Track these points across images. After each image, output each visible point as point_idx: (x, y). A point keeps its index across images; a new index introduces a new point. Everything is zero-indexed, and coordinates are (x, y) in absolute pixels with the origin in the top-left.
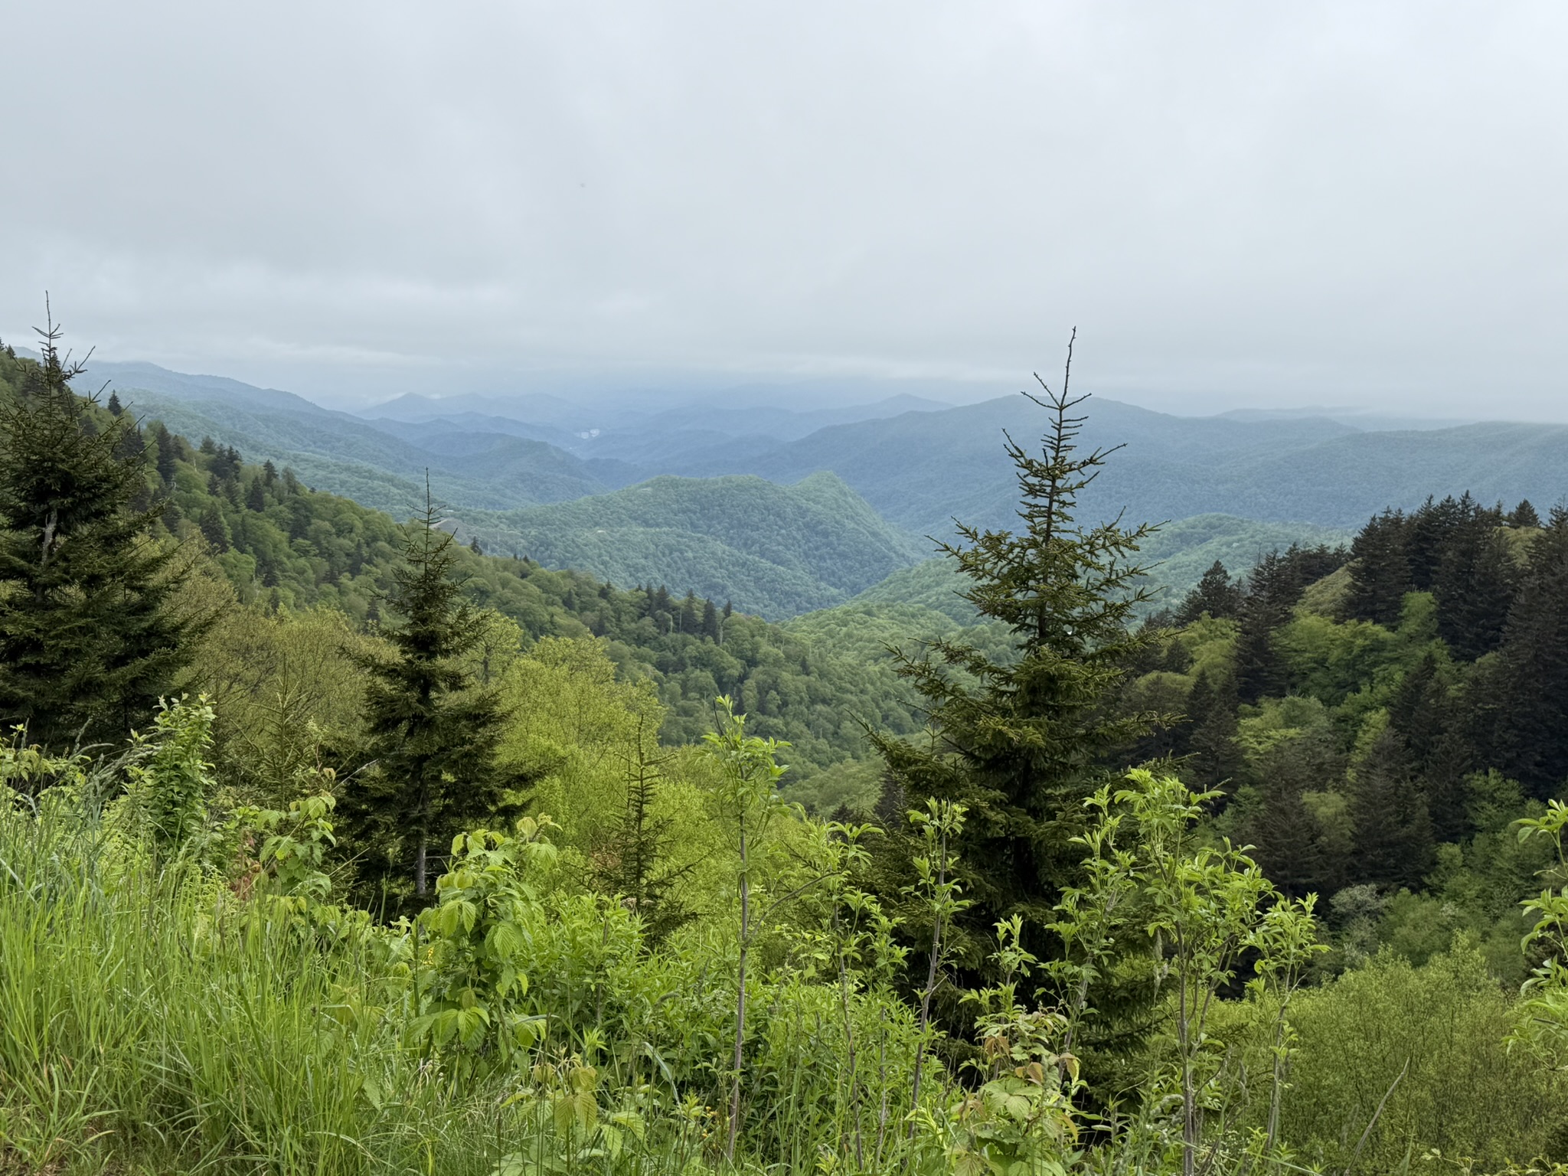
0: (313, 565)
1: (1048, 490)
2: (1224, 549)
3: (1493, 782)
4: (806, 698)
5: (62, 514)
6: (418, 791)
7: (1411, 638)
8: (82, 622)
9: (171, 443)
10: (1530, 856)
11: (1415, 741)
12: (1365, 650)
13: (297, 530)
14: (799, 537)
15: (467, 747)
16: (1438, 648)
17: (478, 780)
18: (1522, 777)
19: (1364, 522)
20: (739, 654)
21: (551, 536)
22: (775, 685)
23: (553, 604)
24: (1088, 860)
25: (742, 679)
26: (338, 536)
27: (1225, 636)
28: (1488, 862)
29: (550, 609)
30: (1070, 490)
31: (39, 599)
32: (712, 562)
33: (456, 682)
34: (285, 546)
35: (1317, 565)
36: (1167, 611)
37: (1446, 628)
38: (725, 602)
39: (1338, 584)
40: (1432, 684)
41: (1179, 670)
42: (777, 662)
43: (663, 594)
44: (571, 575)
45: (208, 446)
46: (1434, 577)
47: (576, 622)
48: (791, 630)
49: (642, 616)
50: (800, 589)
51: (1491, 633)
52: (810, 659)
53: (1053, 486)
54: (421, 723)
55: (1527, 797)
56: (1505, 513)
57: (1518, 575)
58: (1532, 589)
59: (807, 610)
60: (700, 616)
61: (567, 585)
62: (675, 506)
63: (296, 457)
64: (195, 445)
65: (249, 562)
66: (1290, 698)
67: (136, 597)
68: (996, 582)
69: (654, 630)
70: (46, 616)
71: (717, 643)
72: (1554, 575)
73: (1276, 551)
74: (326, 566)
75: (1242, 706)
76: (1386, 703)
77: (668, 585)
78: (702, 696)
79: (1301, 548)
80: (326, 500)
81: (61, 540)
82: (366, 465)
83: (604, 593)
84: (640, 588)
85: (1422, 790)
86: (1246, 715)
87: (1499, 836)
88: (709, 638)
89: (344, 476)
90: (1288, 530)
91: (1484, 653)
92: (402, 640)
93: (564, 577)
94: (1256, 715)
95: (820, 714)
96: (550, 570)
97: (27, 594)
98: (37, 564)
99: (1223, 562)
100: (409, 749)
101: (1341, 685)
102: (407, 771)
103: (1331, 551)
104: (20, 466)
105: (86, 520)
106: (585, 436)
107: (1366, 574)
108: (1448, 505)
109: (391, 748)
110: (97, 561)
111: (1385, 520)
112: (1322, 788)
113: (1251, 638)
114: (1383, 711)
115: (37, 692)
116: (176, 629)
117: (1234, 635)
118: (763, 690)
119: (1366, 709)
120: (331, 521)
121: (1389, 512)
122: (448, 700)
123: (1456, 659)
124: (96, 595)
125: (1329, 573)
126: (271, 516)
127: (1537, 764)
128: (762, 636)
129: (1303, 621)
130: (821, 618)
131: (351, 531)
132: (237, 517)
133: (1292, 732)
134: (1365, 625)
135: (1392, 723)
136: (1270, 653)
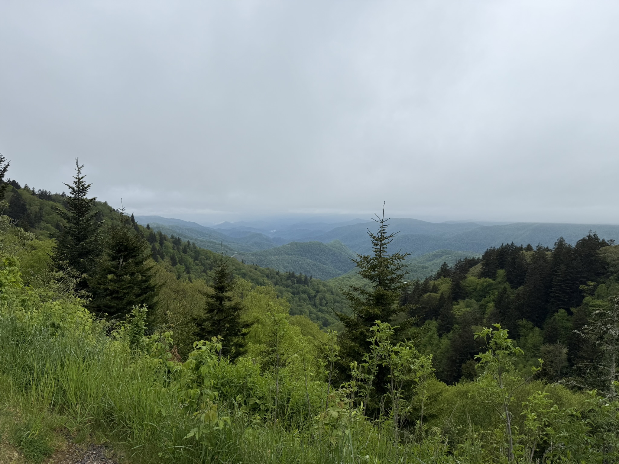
0: (200, 268)
1: (380, 244)
2: (447, 259)
3: (524, 322)
4: (333, 302)
5: (125, 257)
6: (219, 330)
7: (499, 282)
8: (129, 285)
9: (163, 236)
10: (536, 343)
11: (502, 311)
12: (487, 286)
13: (196, 259)
14: (330, 257)
15: (232, 317)
16: (507, 285)
17: (235, 326)
18: (533, 321)
19: (485, 251)
20: (314, 290)
21: (263, 258)
22: (324, 298)
23: (264, 277)
24: (371, 346)
25: (315, 296)
26: (207, 260)
27: (448, 283)
28: (525, 345)
29: (263, 278)
30: (386, 244)
31: (118, 279)
32: (306, 265)
33: (229, 299)
34: (192, 263)
35: (472, 263)
36: (432, 276)
37: (508, 279)
38: (310, 275)
39: (479, 268)
40: (506, 295)
41: (436, 292)
42: (325, 292)
43: (293, 274)
44: (268, 269)
45: (172, 237)
46: (505, 265)
47: (270, 282)
48: (328, 283)
49: (288, 279)
50: (330, 271)
51: (522, 281)
52: (334, 291)
53: (381, 243)
54: (220, 311)
55: (534, 326)
56: (524, 247)
57: (528, 264)
58: (532, 268)
59: (333, 277)
60: (303, 279)
61: (267, 272)
62: (296, 250)
63: (196, 239)
64: (169, 237)
65: (183, 267)
66: (467, 300)
67: (144, 278)
68: (367, 269)
69: (291, 283)
70: (120, 284)
71: (308, 287)
72: (538, 264)
73: (461, 259)
74: (203, 268)
75: (454, 302)
76: (493, 301)
77: (295, 271)
78: (304, 301)
79: (468, 258)
80: (203, 250)
81: (124, 263)
82: (214, 241)
83: (277, 273)
84: (287, 272)
85: (505, 325)
86: (455, 305)
87: (527, 338)
88: (306, 285)
89: (208, 244)
90: (465, 253)
91: (520, 286)
92: (215, 288)
93: (266, 269)
94: (458, 305)
95: (337, 306)
96: (263, 268)
97: (115, 278)
98: (118, 270)
99: (446, 262)
100: (217, 318)
101: (481, 296)
102: (216, 324)
103: (476, 259)
104: (114, 244)
105: (131, 258)
106: (272, 231)
107: (486, 265)
108: (508, 245)
109: (212, 318)
110: (133, 269)
111: (490, 250)
112: (477, 325)
113: (455, 283)
114: (493, 303)
115: (117, 304)
116: (154, 287)
117: (450, 282)
118: (321, 299)
119: (488, 302)
120: (205, 256)
121: (491, 248)
122: (227, 304)
123: (512, 288)
124: (133, 278)
125: (476, 265)
126: (189, 255)
127: (537, 317)
128: (320, 284)
129: (469, 278)
130: (336, 279)
131: (210, 258)
132: (180, 256)
133: (468, 309)
134: (486, 279)
135: (495, 306)
136: (460, 287)
